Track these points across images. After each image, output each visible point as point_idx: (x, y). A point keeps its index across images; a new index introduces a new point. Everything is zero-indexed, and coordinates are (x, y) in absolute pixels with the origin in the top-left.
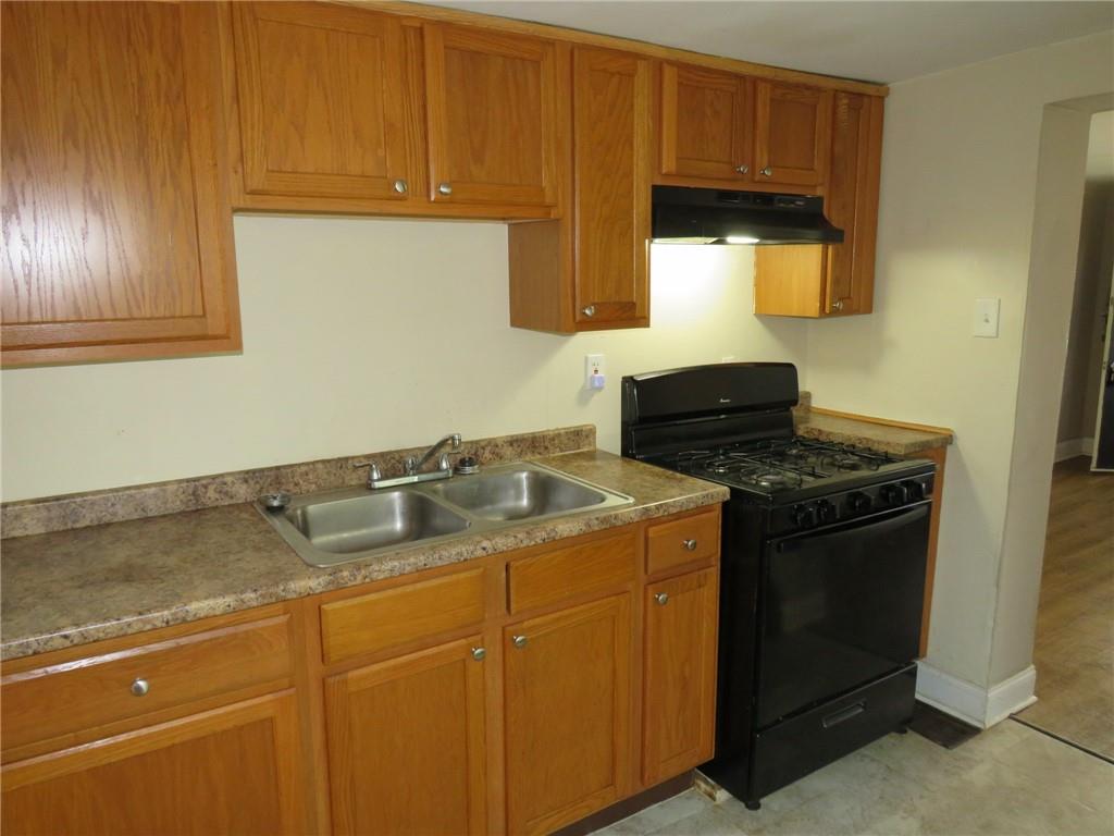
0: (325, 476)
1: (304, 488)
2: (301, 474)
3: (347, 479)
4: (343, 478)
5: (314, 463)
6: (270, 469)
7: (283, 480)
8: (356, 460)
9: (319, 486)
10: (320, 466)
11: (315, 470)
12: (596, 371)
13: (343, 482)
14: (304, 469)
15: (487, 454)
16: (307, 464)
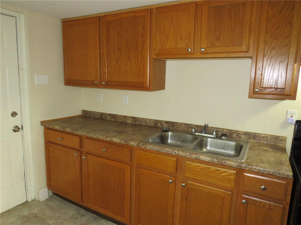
0: (184, 127)
1: (179, 129)
2: (178, 125)
3: (190, 130)
4: (189, 129)
5: (182, 123)
6: (172, 122)
7: (174, 126)
8: (192, 126)
9: (182, 129)
10: (183, 124)
11: (182, 125)
12: (292, 117)
13: (189, 130)
14: (179, 124)
15: (235, 135)
16: (180, 123)
